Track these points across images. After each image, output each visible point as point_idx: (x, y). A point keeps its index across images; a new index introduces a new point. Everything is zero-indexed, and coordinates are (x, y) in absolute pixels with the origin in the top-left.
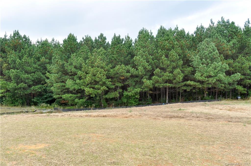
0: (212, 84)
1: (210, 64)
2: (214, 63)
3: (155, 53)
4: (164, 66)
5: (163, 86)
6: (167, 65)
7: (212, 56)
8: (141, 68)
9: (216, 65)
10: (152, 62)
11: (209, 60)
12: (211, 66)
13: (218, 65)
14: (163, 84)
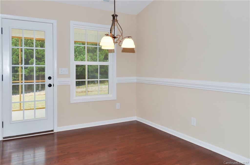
0: (80, 72)
1: (78, 56)
2: (81, 55)
3: (29, 43)
4: (39, 56)
5: (38, 74)
6: (42, 55)
7: (79, 50)
8: (16, 57)
9: (83, 57)
10: (27, 51)
11: (78, 53)
12: (79, 57)
13: (84, 57)
14: (38, 73)
